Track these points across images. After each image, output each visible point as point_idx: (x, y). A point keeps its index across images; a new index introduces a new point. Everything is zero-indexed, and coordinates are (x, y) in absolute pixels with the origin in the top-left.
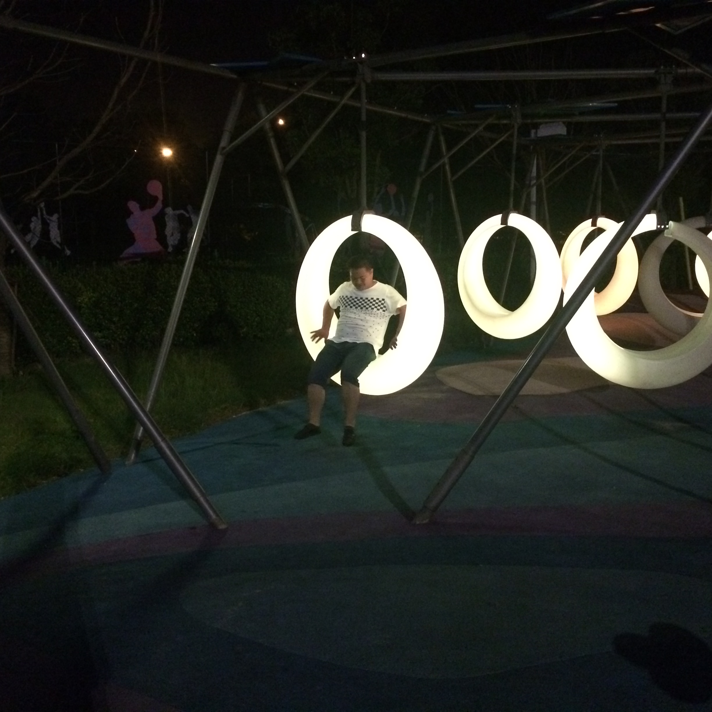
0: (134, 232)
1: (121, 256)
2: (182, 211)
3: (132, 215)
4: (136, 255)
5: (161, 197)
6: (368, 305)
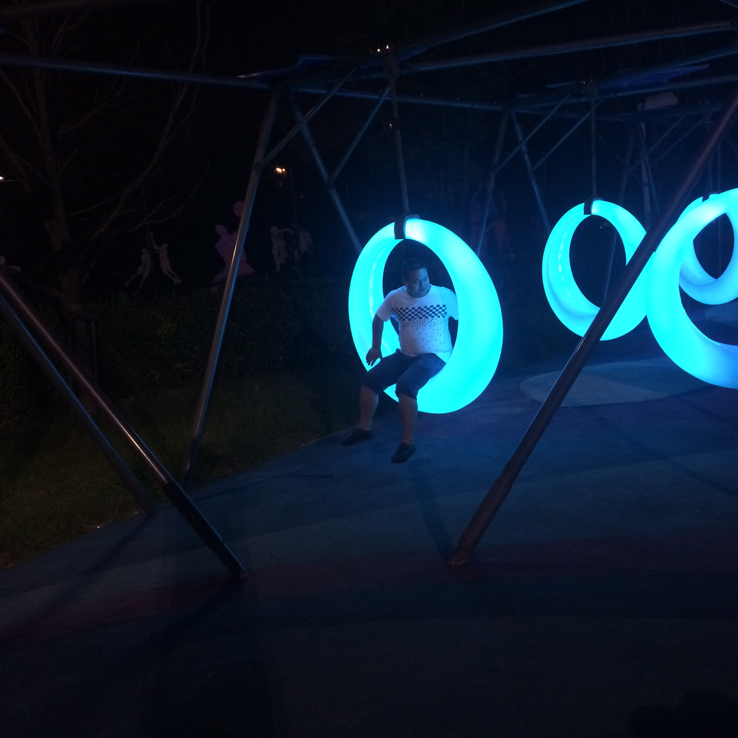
0: (223, 256)
1: (213, 282)
3: (220, 239)
6: (428, 313)
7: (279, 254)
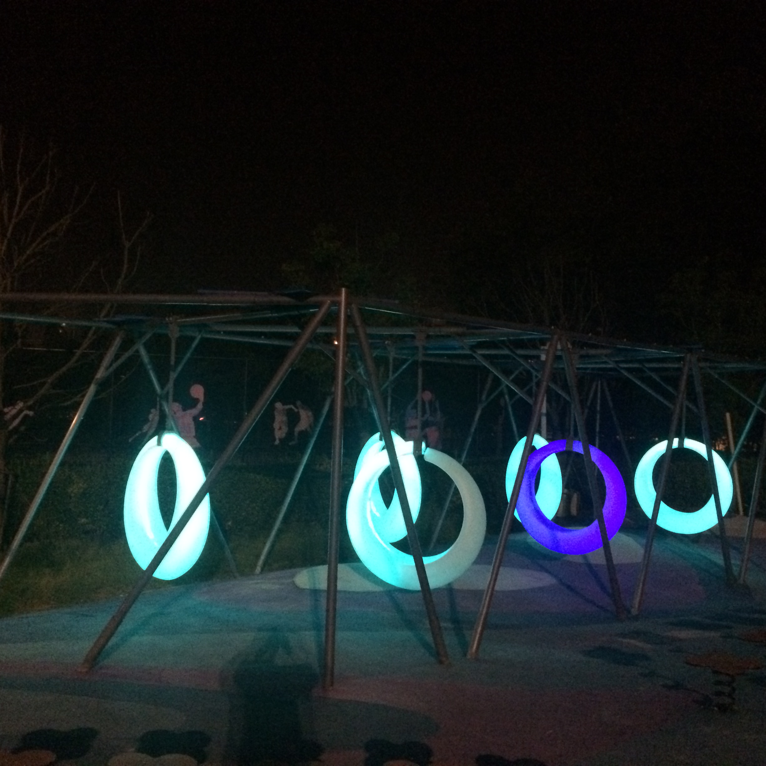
2: (291, 406)
7: (280, 429)
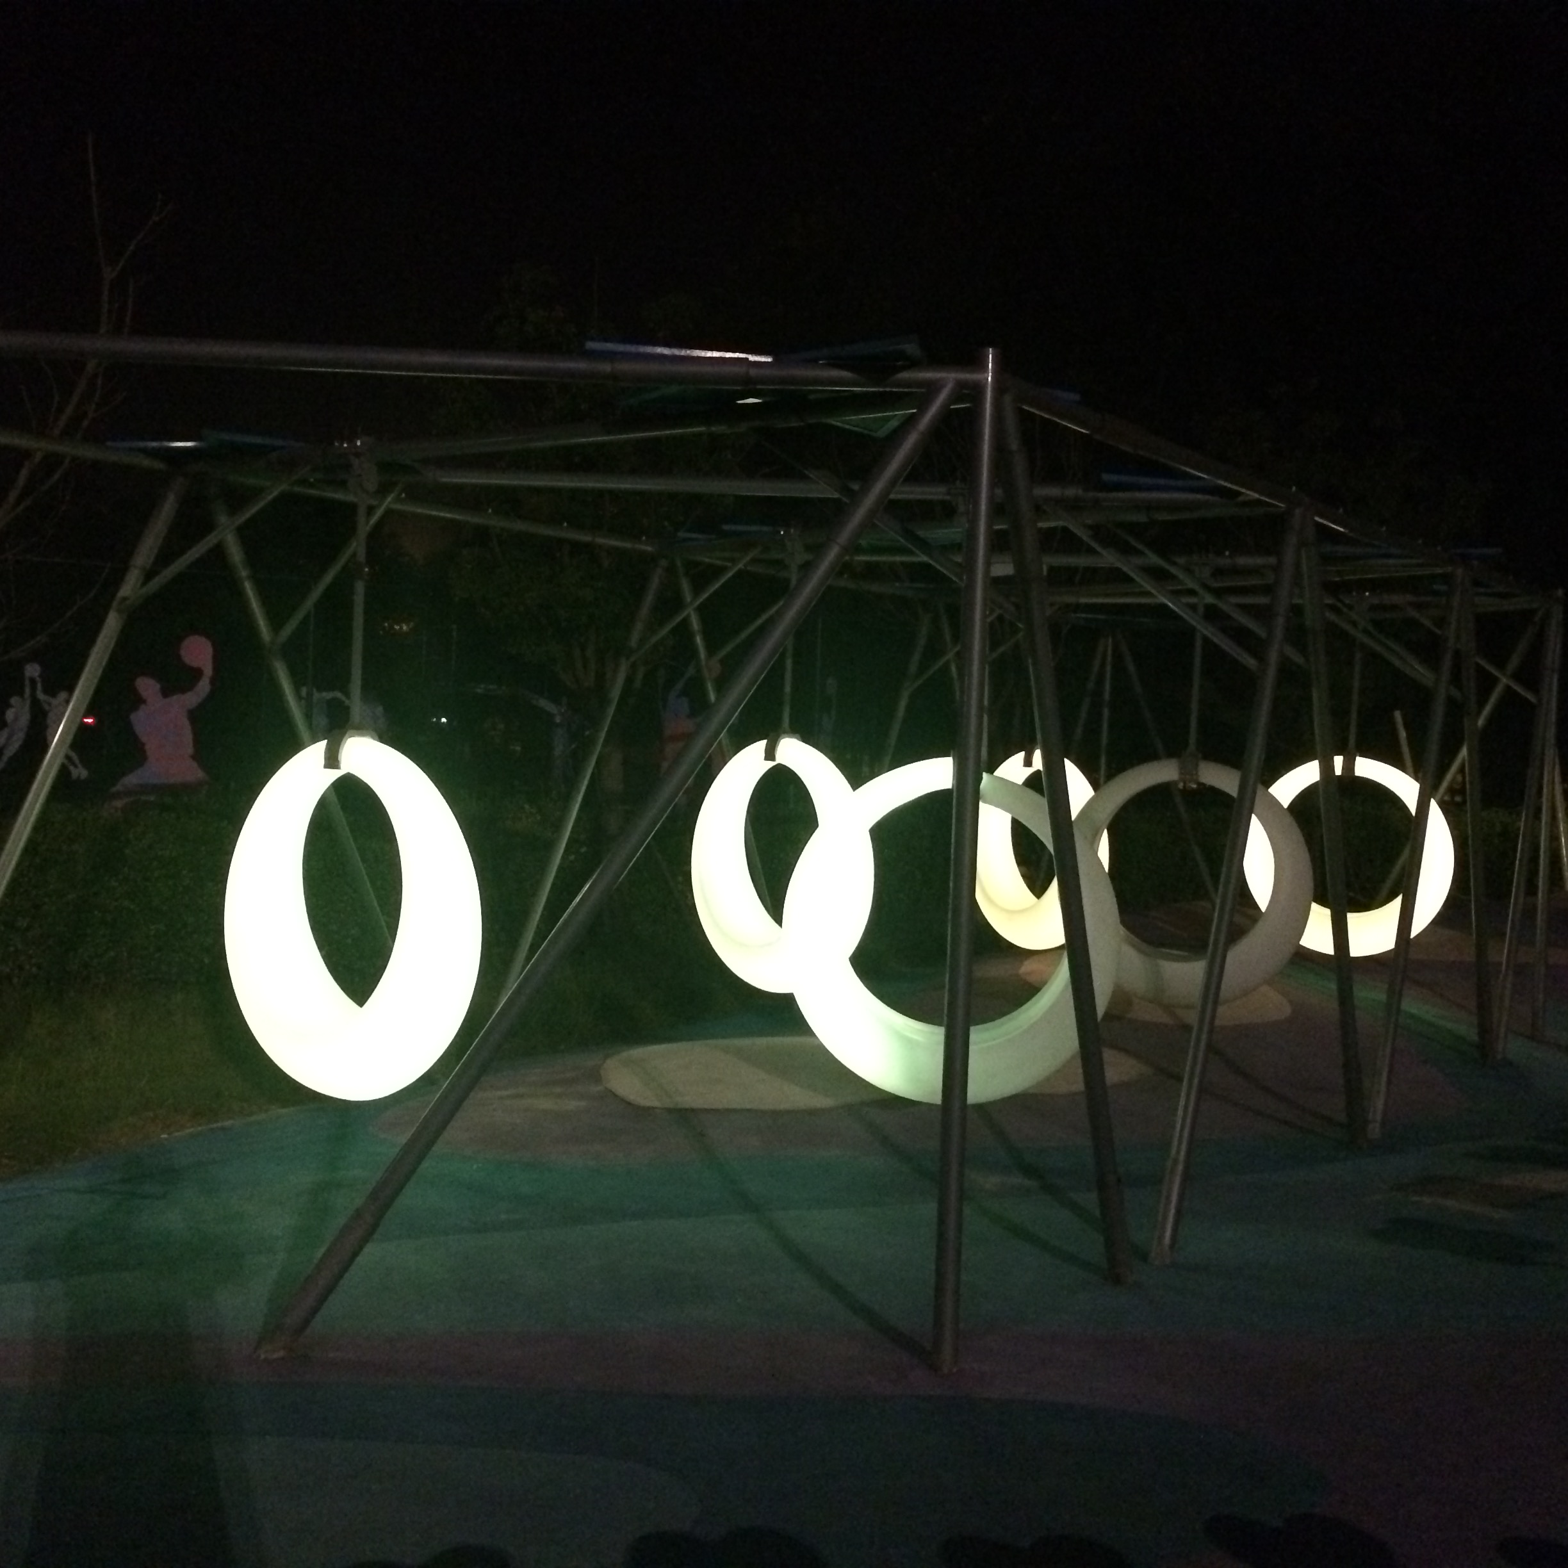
0: (144, 739)
1: (114, 790)
2: (339, 695)
3: (143, 706)
4: (145, 789)
5: (208, 671)
